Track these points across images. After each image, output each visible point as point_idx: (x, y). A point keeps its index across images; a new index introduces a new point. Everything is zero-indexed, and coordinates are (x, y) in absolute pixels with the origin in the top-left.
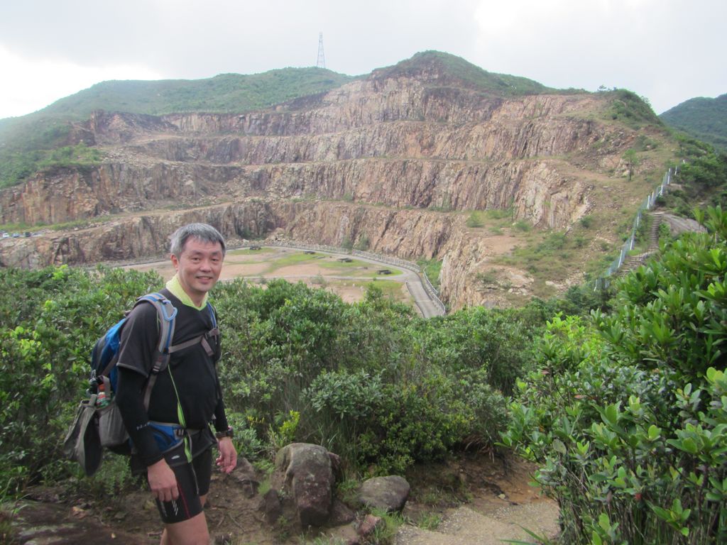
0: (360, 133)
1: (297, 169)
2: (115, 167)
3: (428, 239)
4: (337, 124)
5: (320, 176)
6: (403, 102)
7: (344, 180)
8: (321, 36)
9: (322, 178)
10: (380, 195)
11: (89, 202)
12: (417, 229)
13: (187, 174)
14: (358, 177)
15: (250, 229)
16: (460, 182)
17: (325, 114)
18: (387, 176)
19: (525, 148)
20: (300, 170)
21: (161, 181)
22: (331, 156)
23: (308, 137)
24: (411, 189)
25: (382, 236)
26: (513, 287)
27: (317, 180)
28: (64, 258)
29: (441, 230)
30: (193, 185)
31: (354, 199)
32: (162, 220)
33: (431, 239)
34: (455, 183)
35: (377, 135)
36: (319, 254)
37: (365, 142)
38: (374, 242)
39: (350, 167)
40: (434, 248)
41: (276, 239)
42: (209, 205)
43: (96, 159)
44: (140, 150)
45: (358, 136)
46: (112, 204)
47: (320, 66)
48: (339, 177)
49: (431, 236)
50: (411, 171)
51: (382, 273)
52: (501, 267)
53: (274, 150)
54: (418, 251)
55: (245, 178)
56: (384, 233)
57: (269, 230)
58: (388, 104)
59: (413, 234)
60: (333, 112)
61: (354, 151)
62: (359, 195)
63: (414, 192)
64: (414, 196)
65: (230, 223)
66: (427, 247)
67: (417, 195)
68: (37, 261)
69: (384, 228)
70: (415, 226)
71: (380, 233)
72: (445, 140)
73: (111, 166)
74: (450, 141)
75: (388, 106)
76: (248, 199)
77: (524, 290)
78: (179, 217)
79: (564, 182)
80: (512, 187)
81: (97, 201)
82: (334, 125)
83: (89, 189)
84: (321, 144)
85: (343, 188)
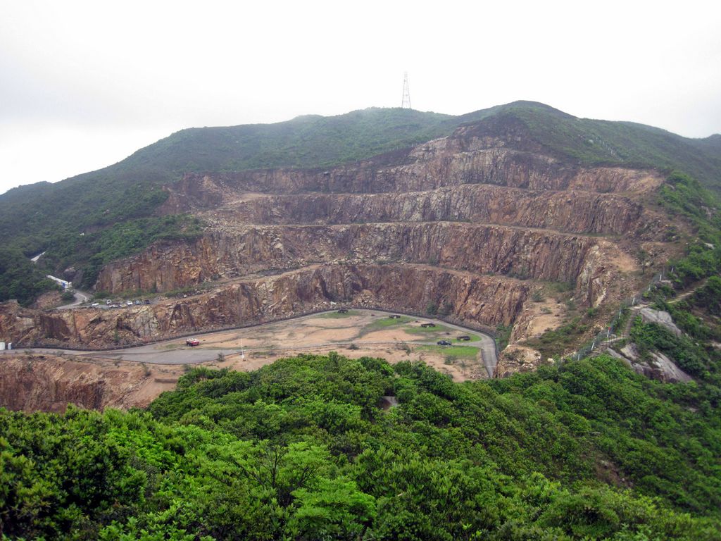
0: (445, 194)
1: (383, 229)
2: (215, 236)
3: (507, 306)
4: (422, 182)
5: (405, 237)
6: (487, 163)
7: (429, 242)
8: (406, 76)
9: (408, 239)
10: (464, 260)
11: (194, 270)
12: (498, 295)
13: (276, 237)
14: (443, 240)
15: (337, 291)
16: (538, 251)
17: (410, 172)
18: (470, 241)
19: (593, 222)
20: (386, 229)
21: (253, 245)
22: (417, 216)
23: (393, 195)
24: (493, 255)
25: (465, 302)
26: (526, 363)
27: (402, 241)
28: (177, 322)
29: (518, 298)
30: (282, 248)
31: (439, 262)
32: (258, 286)
33: (510, 307)
34: (533, 251)
35: (462, 197)
36: (404, 318)
37: (450, 203)
38: (457, 308)
39: (435, 230)
40: (512, 315)
41: (363, 301)
42: (297, 268)
44: (230, 214)
45: (443, 196)
46: (212, 271)
47: (406, 106)
48: (425, 239)
49: (510, 303)
50: (493, 238)
51: (462, 339)
53: (360, 208)
54: (498, 317)
55: (331, 237)
56: (467, 299)
57: (356, 292)
58: (473, 165)
59: (493, 300)
60: (417, 168)
61: (439, 212)
62: (444, 259)
63: (496, 258)
64: (496, 262)
65: (318, 285)
66: (506, 313)
67: (498, 261)
68: (156, 326)
69: (467, 294)
70: (495, 293)
71: (463, 298)
72: (525, 207)
73: (212, 236)
74: (530, 209)
75: (473, 167)
76: (335, 262)
78: (273, 283)
80: (578, 261)
81: (200, 269)
82: (419, 183)
83: (194, 258)
84: (407, 202)
85: (428, 250)
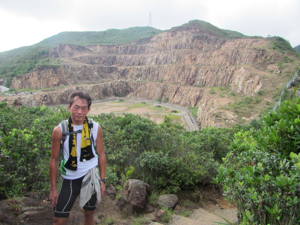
0: (166, 54)
1: (139, 68)
2: (66, 66)
5: (148, 71)
6: (184, 41)
7: (158, 73)
8: (150, 14)
9: (149, 73)
10: (173, 80)
11: (55, 80)
13: (95, 70)
14: (164, 72)
15: (120, 93)
16: (207, 75)
17: (151, 46)
18: (176, 72)
19: (235, 61)
20: (141, 69)
21: (84, 72)
22: (153, 63)
23: (144, 55)
24: (186, 78)
25: (174, 97)
26: (228, 119)
27: (147, 73)
28: (45, 103)
29: (198, 95)
30: (97, 74)
31: (162, 81)
32: (84, 88)
33: (194, 99)
34: (205, 75)
35: (172, 55)
36: (148, 104)
37: (168, 57)
38: (170, 99)
39: (161, 68)
40: (195, 102)
41: (130, 97)
42: (103, 82)
43: (59, 63)
44: (76, 59)
45: (164, 55)
46: (64, 81)
47: (150, 26)
48: (156, 72)
49: (194, 97)
50: (186, 70)
51: (173, 112)
52: (223, 111)
53: (130, 60)
54: (189, 103)
55: (118, 72)
56: (174, 96)
57: (127, 93)
58: (177, 42)
59: (187, 96)
60: (155, 45)
61: (163, 61)
62: (164, 80)
63: (188, 79)
64: (187, 80)
65: (111, 90)
66: (192, 101)
67: (189, 80)
68: (35, 104)
69: (175, 93)
70: (188, 93)
71: (173, 95)
72: (201, 57)
73: (65, 66)
74: (203, 58)
76: (119, 81)
77: (232, 121)
78: (91, 87)
79: (252, 75)
80: (229, 77)
81: (59, 80)
82: (155, 51)
83: (56, 75)
84: (149, 58)
85: (158, 76)
